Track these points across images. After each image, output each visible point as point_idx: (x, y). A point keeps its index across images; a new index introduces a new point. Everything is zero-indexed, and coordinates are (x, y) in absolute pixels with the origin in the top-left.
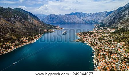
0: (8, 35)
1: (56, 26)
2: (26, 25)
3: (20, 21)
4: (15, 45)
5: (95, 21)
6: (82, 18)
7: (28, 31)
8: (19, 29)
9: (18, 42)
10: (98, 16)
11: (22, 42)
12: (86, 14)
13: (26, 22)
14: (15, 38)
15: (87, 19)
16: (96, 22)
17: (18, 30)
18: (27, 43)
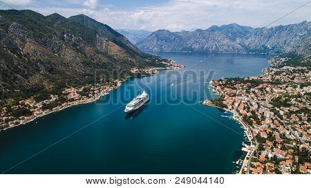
0: (35, 79)
2: (88, 56)
3: (75, 45)
4: (45, 107)
5: (274, 48)
6: (238, 40)
8: (66, 65)
9: (54, 98)
10: (284, 33)
11: (63, 100)
12: (250, 31)
13: (88, 49)
14: (49, 86)
15: (252, 42)
16: (276, 50)
17: (61, 68)
18: (76, 103)
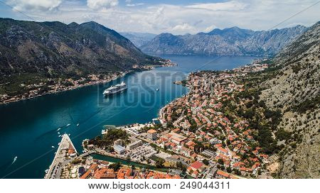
0: (70, 69)
1: (164, 61)
2: (101, 55)
3: (91, 48)
4: (79, 83)
5: (268, 50)
6: (237, 43)
7: (102, 66)
8: (88, 60)
9: (83, 79)
11: (89, 80)
13: (101, 50)
14: (79, 73)
17: (85, 63)
18: (97, 82)
